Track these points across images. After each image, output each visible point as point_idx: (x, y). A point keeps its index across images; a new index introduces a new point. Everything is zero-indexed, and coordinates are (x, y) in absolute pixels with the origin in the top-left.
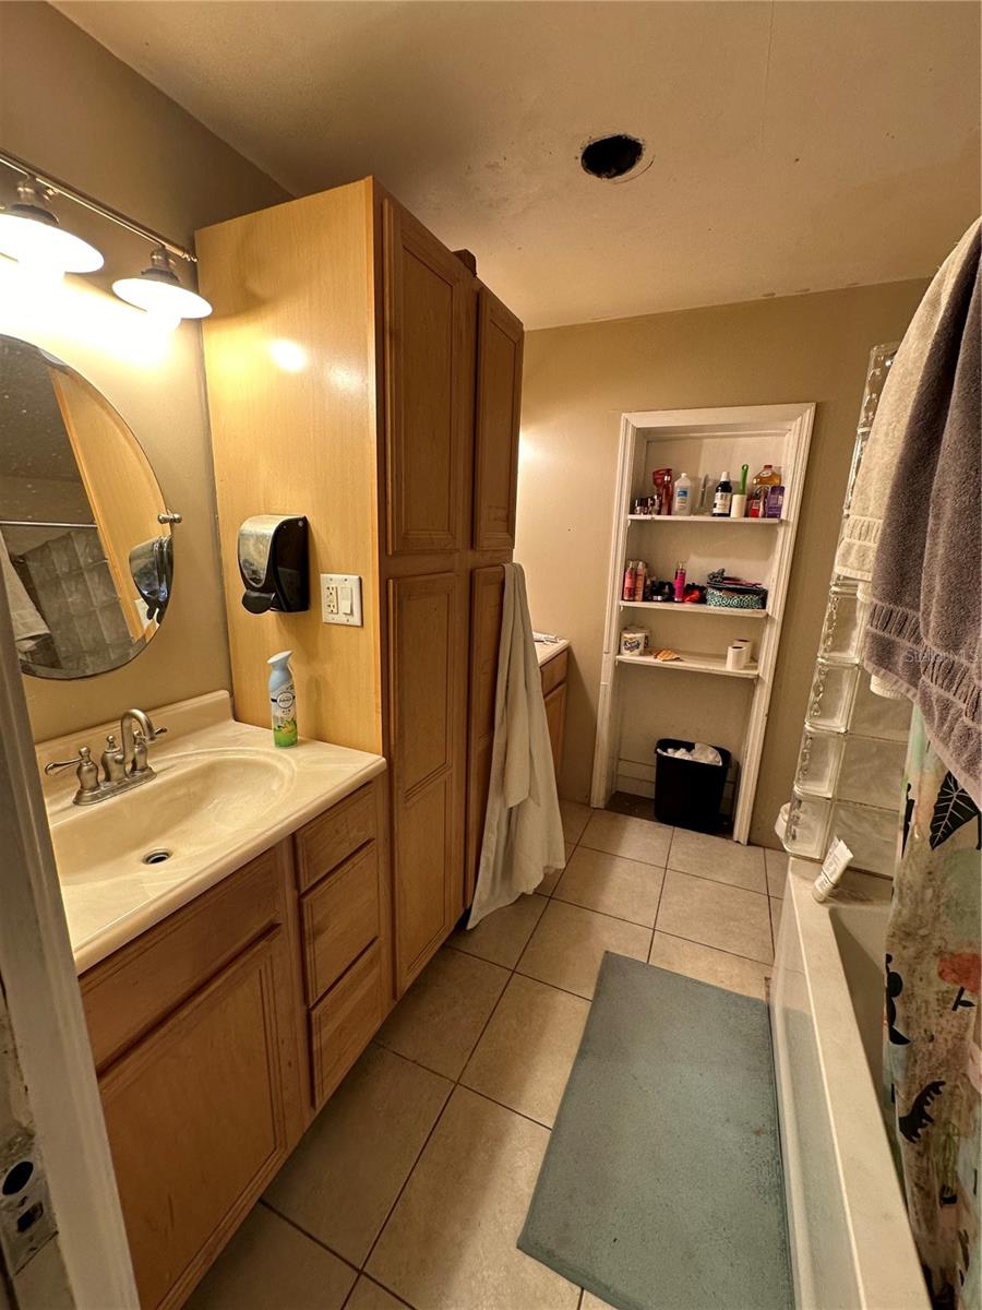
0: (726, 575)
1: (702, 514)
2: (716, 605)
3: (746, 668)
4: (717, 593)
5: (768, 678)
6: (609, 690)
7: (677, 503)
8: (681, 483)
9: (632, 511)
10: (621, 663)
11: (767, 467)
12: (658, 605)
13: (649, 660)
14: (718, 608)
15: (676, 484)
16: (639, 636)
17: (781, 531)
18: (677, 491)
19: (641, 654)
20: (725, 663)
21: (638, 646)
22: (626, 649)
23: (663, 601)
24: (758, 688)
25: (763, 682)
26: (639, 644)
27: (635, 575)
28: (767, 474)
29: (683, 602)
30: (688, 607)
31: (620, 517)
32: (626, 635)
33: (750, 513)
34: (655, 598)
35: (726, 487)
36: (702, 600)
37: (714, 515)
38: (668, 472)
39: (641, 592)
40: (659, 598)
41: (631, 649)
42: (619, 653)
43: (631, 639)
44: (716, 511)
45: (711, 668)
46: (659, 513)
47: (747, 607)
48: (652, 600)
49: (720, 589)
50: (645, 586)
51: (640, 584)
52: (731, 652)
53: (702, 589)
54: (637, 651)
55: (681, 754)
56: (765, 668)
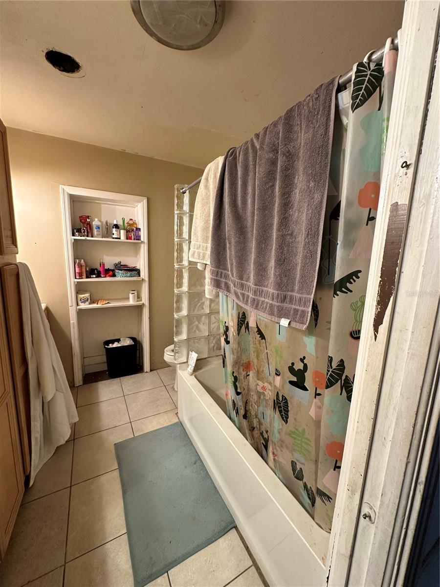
0: (122, 264)
1: (108, 237)
2: (120, 277)
3: (137, 301)
4: (120, 272)
5: (147, 304)
6: (76, 324)
7: (95, 232)
8: (95, 223)
9: (73, 235)
10: (80, 310)
11: (131, 220)
12: (94, 279)
13: (94, 306)
14: (122, 278)
15: (93, 223)
16: (87, 295)
17: (142, 245)
18: (94, 227)
19: (90, 304)
20: (129, 301)
21: (87, 300)
22: (82, 303)
23: (96, 277)
24: (144, 308)
25: (145, 305)
26: (88, 299)
27: (80, 266)
28: (131, 222)
29: (105, 277)
30: (108, 279)
31: (67, 238)
32: (80, 296)
33: (128, 238)
34: (92, 276)
35: (117, 226)
36: (114, 275)
37: (113, 238)
38: (88, 217)
39: (85, 274)
40: (94, 276)
41: (84, 302)
42: (78, 305)
43: (83, 297)
44: (114, 236)
45: (124, 304)
46: (88, 236)
47: (134, 276)
48: (91, 278)
49: (121, 270)
50: (86, 271)
51: (84, 270)
52: (131, 296)
53: (113, 271)
54: (87, 303)
55: (116, 345)
56: (145, 299)
